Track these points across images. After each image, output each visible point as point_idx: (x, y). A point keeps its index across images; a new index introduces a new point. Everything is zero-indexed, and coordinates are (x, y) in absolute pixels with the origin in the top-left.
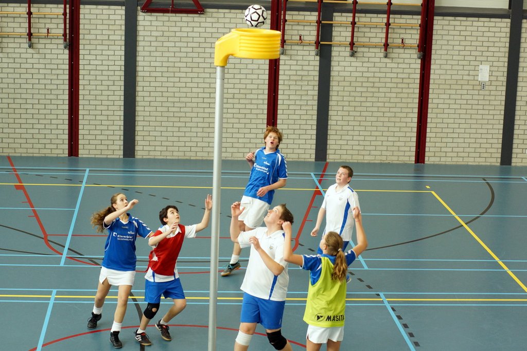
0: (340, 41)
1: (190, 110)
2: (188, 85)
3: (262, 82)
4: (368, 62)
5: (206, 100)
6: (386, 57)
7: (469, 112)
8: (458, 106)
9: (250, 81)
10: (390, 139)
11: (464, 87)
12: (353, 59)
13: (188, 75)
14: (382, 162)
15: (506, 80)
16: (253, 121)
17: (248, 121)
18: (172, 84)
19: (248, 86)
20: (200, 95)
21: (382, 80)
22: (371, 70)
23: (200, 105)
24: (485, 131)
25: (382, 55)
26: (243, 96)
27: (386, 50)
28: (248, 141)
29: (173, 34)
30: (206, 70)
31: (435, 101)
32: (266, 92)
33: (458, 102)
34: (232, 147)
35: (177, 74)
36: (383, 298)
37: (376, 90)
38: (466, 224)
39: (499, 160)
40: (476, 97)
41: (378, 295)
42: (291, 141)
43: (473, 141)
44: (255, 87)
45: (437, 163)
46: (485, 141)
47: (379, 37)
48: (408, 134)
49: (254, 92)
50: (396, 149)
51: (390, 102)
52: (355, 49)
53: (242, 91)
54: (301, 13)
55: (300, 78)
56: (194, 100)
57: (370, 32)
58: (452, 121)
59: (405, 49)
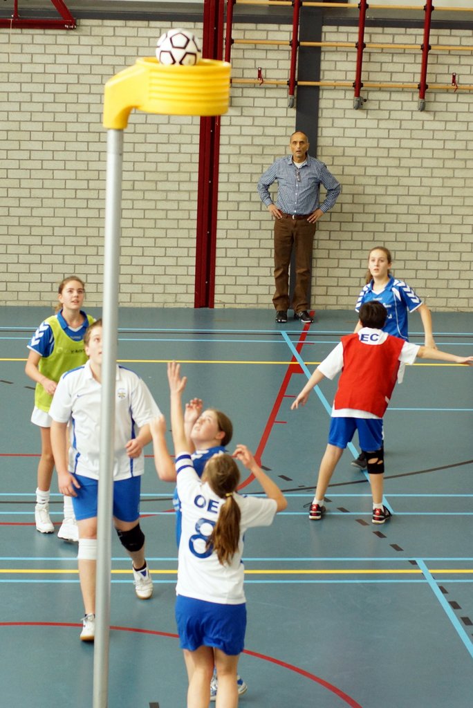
0: (335, 81)
1: (50, 212)
2: (46, 165)
3: (186, 158)
4: (389, 119)
5: (80, 194)
6: (423, 109)
9: (163, 158)
10: (432, 265)
12: (359, 114)
13: (47, 146)
16: (171, 233)
17: (161, 233)
18: (15, 164)
19: (161, 167)
20: (70, 184)
21: (416, 153)
22: (393, 134)
23: (69, 203)
25: (415, 106)
26: (151, 186)
27: (422, 96)
28: (161, 270)
29: (17, 68)
30: (81, 137)
32: (195, 177)
34: (131, 283)
35: (25, 145)
36: (422, 569)
37: (405, 172)
41: (414, 563)
42: (244, 271)
44: (174, 167)
47: (410, 72)
49: (171, 177)
50: (443, 284)
51: (430, 196)
52: (362, 94)
53: (149, 176)
54: (261, 26)
55: (258, 150)
56: (57, 194)
57: (392, 62)
59: (458, 94)
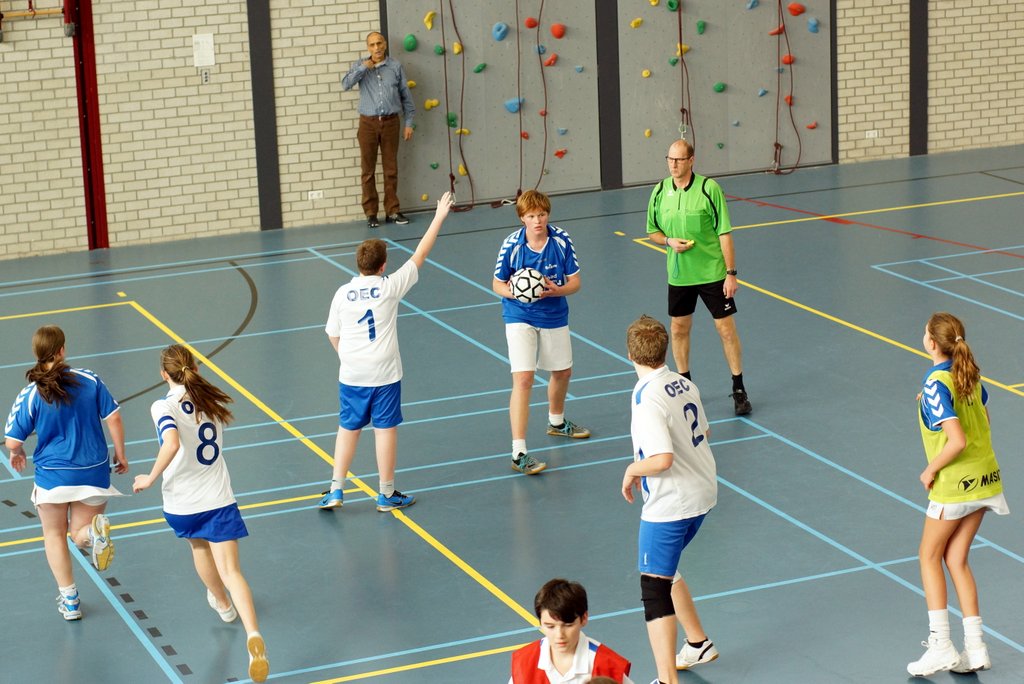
6: (2, 40)
7: (184, 131)
8: (161, 124)
10: (32, 207)
11: (168, 83)
14: (22, 256)
15: (249, 58)
24: (222, 167)
31: (112, 119)
33: (159, 114)
38: (208, 357)
39: (258, 221)
40: (193, 101)
43: (200, 188)
45: (135, 243)
46: (224, 186)
48: (67, 193)
50: (47, 225)
51: (21, 132)
58: (152, 154)
59: (37, 19)
